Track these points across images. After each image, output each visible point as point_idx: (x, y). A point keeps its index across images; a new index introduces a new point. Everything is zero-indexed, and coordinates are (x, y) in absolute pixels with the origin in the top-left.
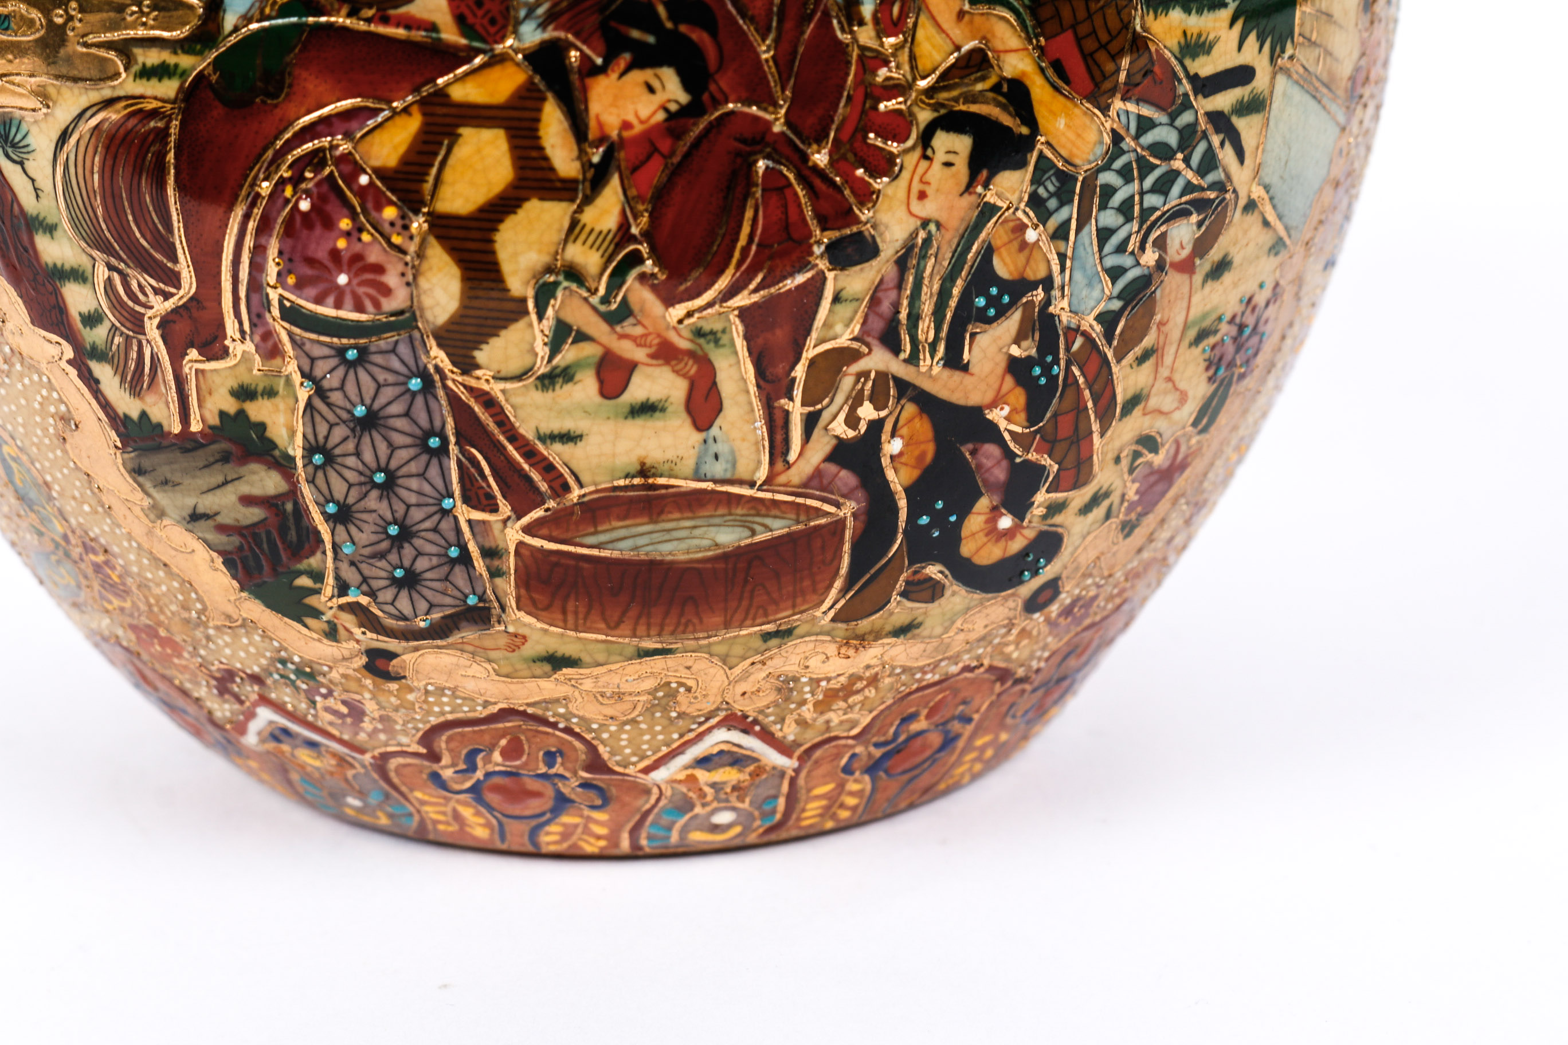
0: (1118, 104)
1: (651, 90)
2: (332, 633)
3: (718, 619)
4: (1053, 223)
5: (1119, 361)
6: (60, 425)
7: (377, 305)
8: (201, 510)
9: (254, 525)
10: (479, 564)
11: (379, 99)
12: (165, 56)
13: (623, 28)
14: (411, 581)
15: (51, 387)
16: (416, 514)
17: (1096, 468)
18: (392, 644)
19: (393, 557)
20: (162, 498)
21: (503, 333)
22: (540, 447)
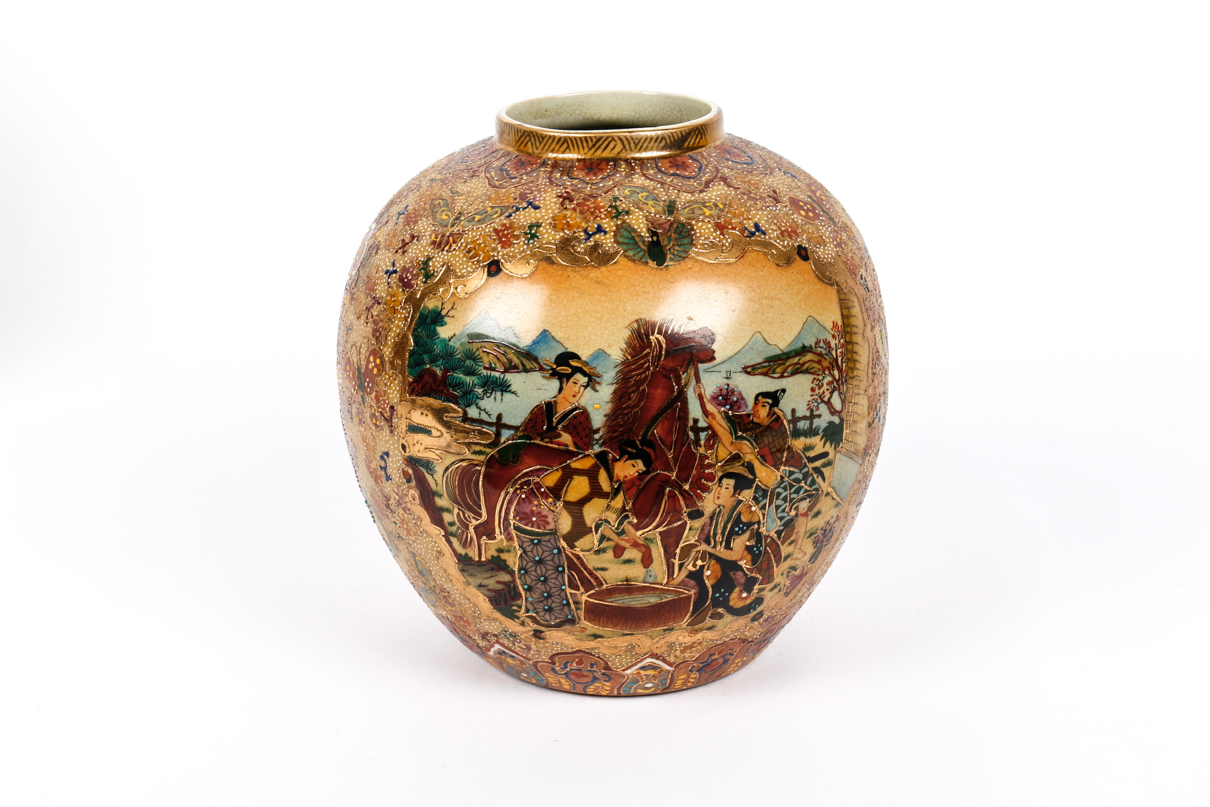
0: (783, 468)
1: (634, 466)
2: (523, 624)
3: (649, 625)
4: (761, 505)
5: (782, 545)
6: (438, 554)
7: (545, 527)
8: (482, 584)
9: (500, 590)
10: (573, 606)
11: (548, 466)
12: (482, 448)
13: (625, 448)
14: (550, 610)
15: (435, 542)
16: (553, 590)
17: (775, 577)
18: (542, 629)
19: (545, 603)
20: (470, 579)
21: (584, 537)
22: (594, 572)
